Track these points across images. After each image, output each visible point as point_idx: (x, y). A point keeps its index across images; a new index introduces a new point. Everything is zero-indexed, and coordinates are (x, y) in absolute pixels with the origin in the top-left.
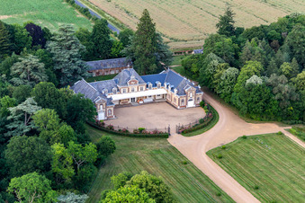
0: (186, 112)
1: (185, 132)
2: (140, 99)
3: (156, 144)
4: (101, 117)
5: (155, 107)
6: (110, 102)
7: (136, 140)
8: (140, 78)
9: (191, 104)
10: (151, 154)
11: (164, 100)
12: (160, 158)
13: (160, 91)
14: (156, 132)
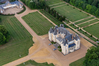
0: (20, 9)
1: (18, 13)
2: (11, 7)
3: (12, 17)
4: (2, 12)
5: (14, 9)
6: (3, 9)
7: (8, 16)
8: (10, 3)
9: (21, 7)
10: (10, 19)
11: (16, 7)
12: (12, 20)
13: (15, 5)
14: (12, 14)
